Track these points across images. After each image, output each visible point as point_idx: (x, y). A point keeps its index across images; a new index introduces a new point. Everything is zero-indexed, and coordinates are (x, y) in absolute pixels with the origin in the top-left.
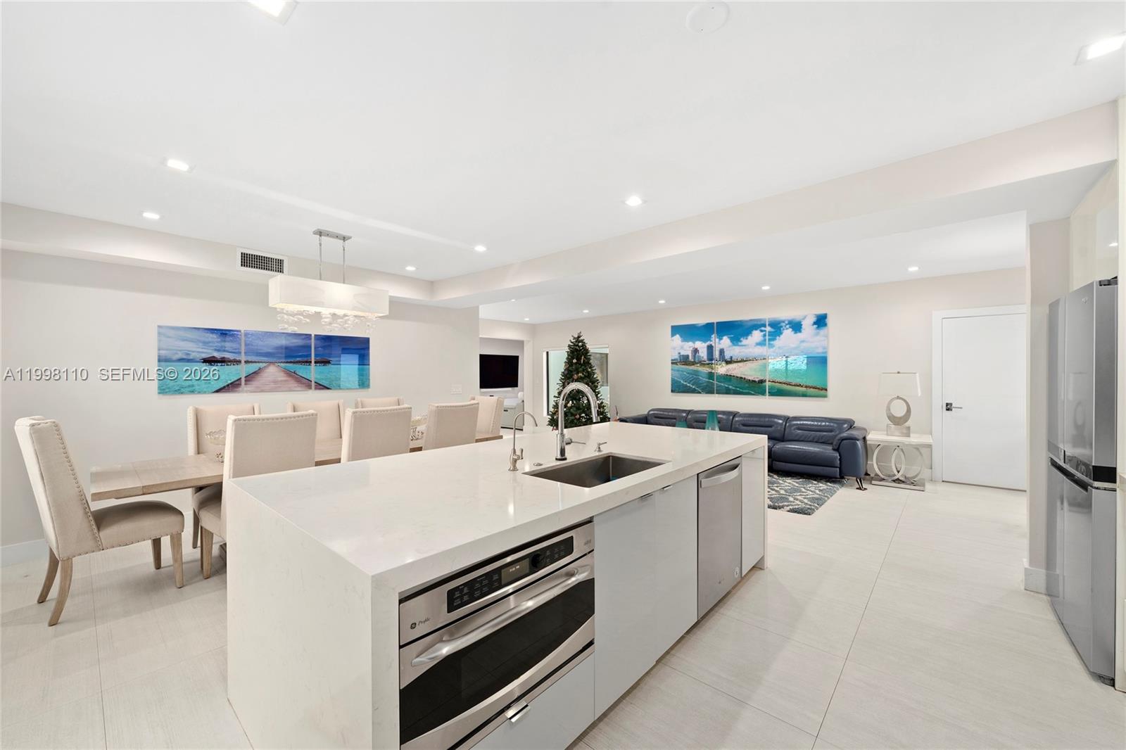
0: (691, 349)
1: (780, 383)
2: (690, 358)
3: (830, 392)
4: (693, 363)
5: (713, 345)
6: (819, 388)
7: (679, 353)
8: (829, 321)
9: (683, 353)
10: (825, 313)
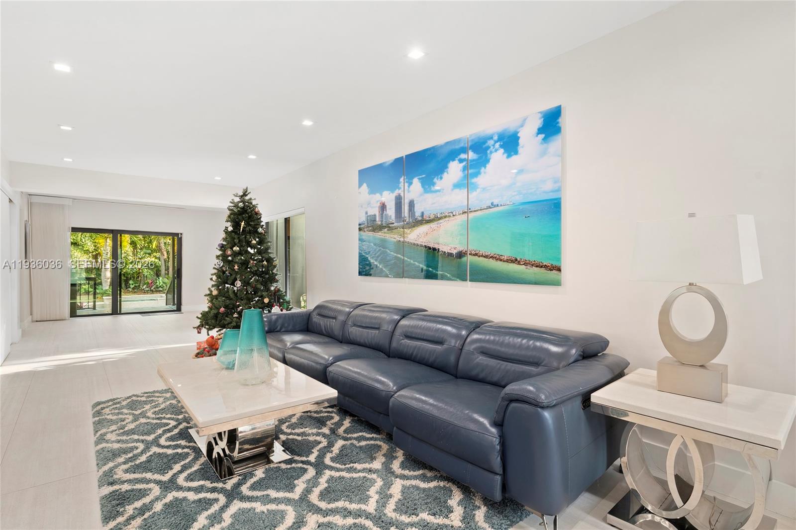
0: (379, 204)
1: (486, 257)
2: (377, 219)
3: (567, 274)
4: (380, 228)
5: (402, 195)
6: (546, 267)
7: (366, 213)
8: (566, 121)
9: (371, 213)
10: (557, 105)
